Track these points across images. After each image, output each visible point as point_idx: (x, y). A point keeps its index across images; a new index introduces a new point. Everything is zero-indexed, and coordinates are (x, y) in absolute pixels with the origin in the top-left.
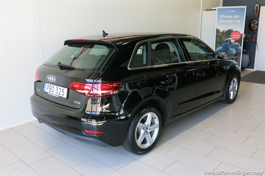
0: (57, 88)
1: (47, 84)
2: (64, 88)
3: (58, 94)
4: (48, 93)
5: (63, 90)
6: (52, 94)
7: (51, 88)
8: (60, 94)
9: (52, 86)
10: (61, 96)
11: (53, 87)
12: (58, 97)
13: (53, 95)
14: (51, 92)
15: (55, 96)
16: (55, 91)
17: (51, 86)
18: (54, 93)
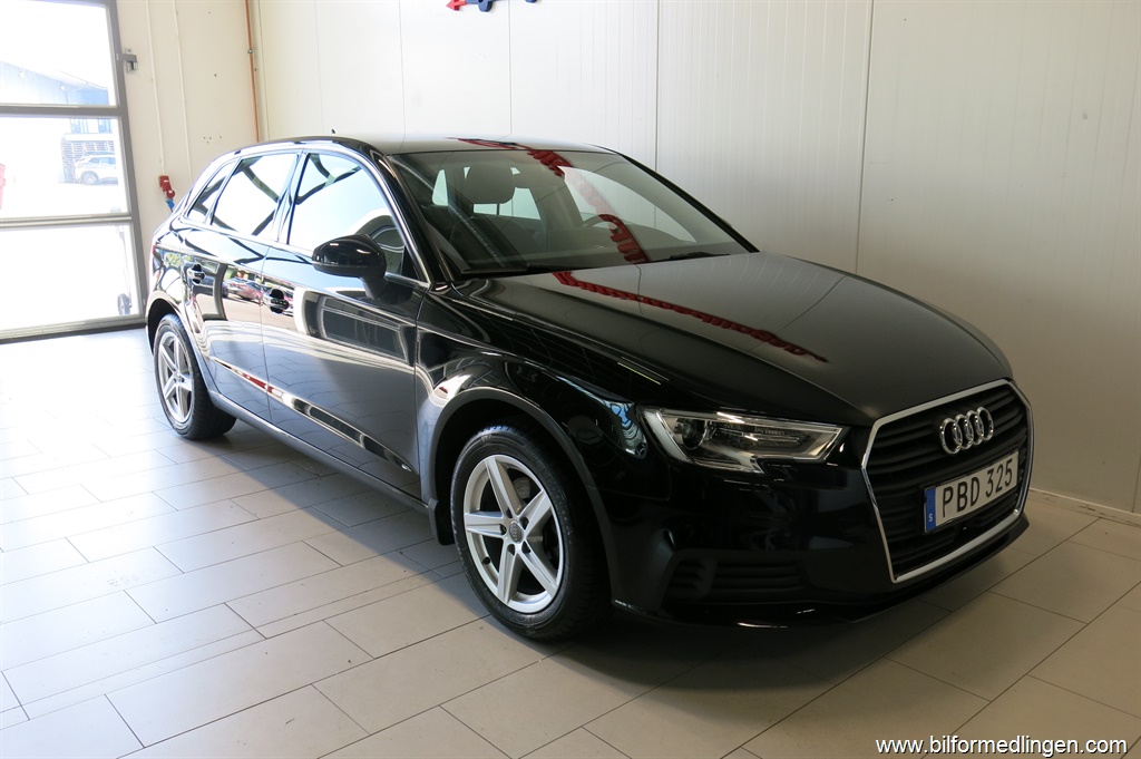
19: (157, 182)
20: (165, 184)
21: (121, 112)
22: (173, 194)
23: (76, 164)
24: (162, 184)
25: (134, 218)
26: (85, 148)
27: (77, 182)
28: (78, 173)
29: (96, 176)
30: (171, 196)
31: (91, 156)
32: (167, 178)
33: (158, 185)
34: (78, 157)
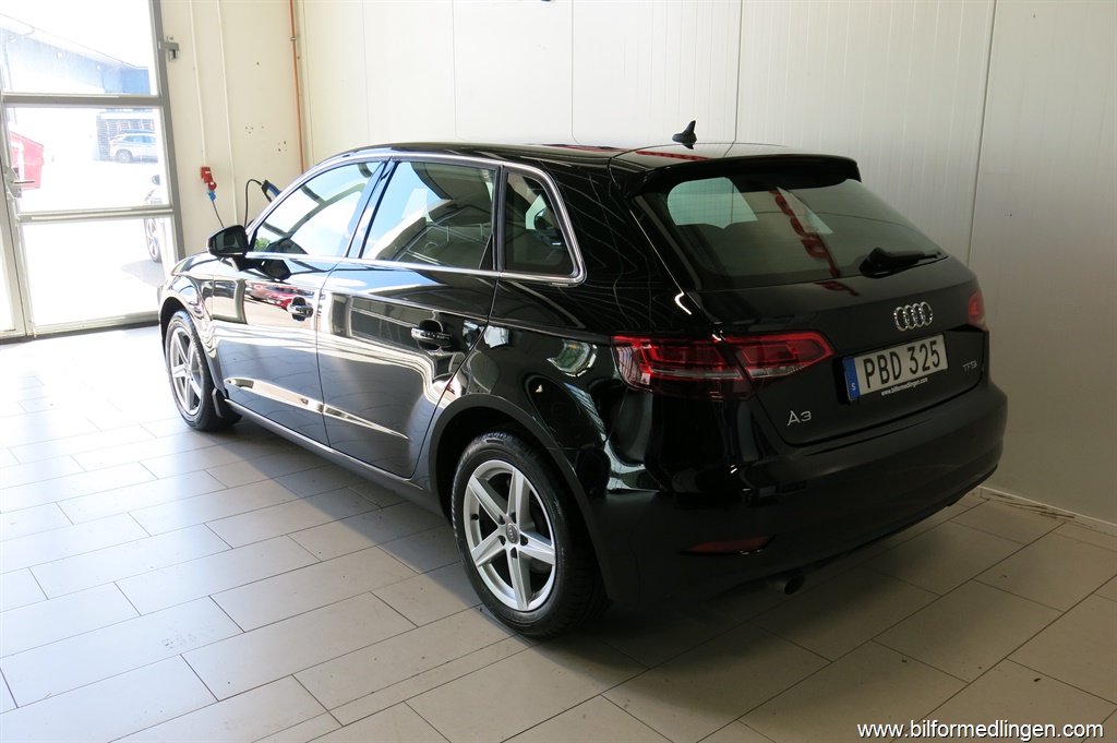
0: (909, 349)
1: (859, 361)
2: (933, 339)
3: (920, 373)
4: (883, 394)
5: (934, 347)
6: (899, 385)
7: (883, 365)
8: (929, 368)
9: (886, 353)
10: (933, 370)
11: (892, 354)
12: (926, 380)
13: (905, 387)
14: (892, 382)
15: (915, 384)
16: (907, 364)
17: (880, 357)
18: (906, 376)
19: (199, 173)
20: (206, 175)
21: (163, 101)
22: (215, 186)
23: (111, 142)
24: (203, 175)
25: (175, 210)
26: (119, 127)
27: (111, 160)
28: (113, 151)
29: (130, 153)
30: (212, 187)
31: (126, 135)
32: (208, 169)
33: (200, 176)
34: (113, 135)
